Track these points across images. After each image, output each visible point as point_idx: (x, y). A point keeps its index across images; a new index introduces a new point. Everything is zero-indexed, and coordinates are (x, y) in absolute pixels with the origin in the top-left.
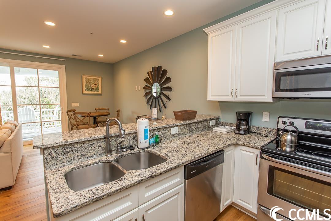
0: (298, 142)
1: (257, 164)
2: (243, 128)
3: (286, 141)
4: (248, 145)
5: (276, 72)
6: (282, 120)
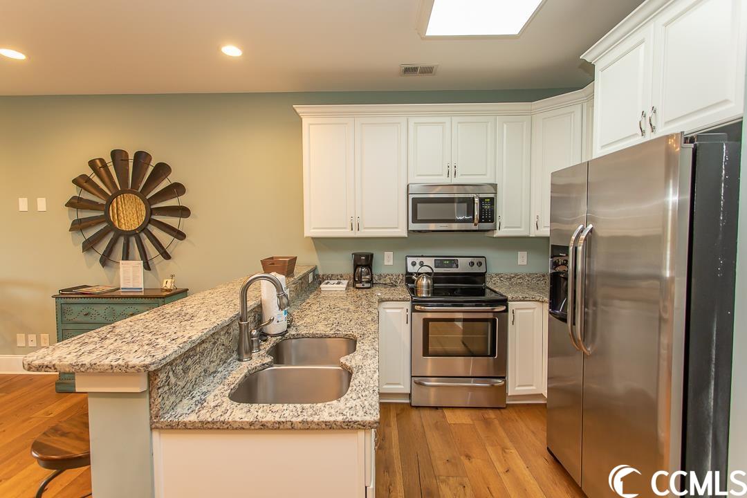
0: (433, 286)
1: (407, 323)
2: (366, 278)
3: (422, 286)
5: (411, 197)
6: (410, 260)
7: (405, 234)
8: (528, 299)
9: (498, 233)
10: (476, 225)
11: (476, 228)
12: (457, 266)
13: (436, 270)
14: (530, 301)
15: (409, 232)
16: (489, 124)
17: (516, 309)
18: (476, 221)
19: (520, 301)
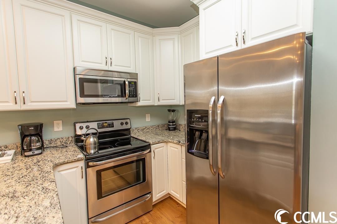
0: (99, 142)
1: (82, 178)
2: (36, 145)
3: (90, 144)
4: (70, 161)
5: (78, 77)
6: (78, 126)
7: (74, 106)
8: (160, 142)
9: (139, 104)
10: (126, 99)
11: (127, 101)
12: (113, 127)
13: (100, 130)
14: (162, 143)
15: (78, 104)
16: (131, 35)
17: (155, 149)
18: (127, 97)
19: (157, 144)
